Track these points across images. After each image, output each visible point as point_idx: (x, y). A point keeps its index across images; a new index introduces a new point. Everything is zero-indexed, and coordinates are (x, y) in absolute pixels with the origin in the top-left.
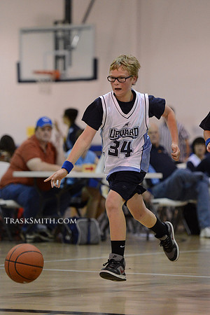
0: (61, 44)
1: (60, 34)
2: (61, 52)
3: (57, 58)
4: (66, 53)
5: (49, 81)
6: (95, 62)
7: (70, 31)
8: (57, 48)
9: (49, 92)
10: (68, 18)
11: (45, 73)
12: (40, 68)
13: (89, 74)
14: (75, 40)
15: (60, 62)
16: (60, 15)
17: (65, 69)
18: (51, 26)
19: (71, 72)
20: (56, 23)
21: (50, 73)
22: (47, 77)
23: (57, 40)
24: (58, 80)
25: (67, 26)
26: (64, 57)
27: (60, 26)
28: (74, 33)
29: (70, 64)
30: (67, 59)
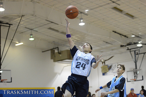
0: (135, 73)
1: (135, 71)
2: (135, 75)
3: (135, 76)
4: (136, 75)
5: (133, 81)
6: (143, 76)
7: (137, 71)
8: (134, 74)
9: (134, 83)
10: (136, 68)
11: (132, 79)
12: (131, 79)
13: (142, 79)
14: (138, 72)
15: (135, 77)
16: (135, 67)
17: (136, 78)
18: (133, 70)
19: (138, 79)
20: (134, 69)
21: (133, 79)
22: (133, 80)
23: (134, 73)
24: (135, 81)
25: (136, 70)
26: (136, 76)
27: (135, 70)
28: (138, 71)
29: (137, 77)
30: (137, 76)
